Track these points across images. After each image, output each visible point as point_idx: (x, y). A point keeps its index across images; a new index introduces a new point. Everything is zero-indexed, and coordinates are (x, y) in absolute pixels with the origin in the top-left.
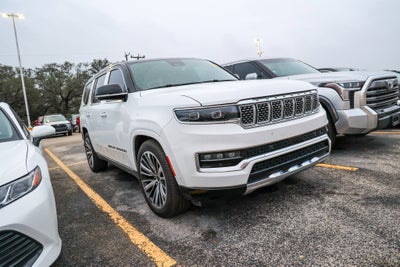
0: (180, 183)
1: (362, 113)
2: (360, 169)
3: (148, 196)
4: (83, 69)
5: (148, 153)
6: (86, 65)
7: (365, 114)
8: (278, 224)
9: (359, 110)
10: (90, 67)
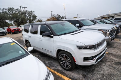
0: (76, 64)
1: (108, 38)
2: (109, 53)
3: (62, 65)
4: (5, 10)
5: (64, 54)
6: (6, 9)
7: (109, 38)
8: (99, 71)
9: (107, 37)
10: (7, 10)
